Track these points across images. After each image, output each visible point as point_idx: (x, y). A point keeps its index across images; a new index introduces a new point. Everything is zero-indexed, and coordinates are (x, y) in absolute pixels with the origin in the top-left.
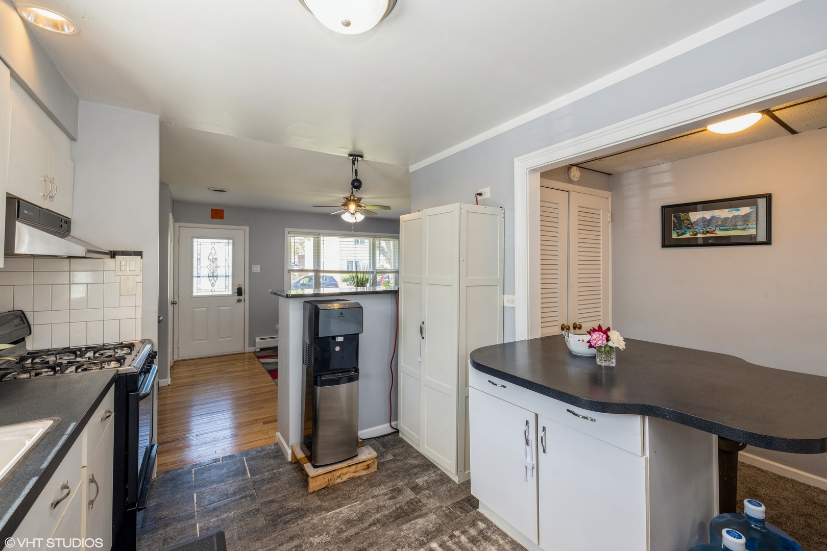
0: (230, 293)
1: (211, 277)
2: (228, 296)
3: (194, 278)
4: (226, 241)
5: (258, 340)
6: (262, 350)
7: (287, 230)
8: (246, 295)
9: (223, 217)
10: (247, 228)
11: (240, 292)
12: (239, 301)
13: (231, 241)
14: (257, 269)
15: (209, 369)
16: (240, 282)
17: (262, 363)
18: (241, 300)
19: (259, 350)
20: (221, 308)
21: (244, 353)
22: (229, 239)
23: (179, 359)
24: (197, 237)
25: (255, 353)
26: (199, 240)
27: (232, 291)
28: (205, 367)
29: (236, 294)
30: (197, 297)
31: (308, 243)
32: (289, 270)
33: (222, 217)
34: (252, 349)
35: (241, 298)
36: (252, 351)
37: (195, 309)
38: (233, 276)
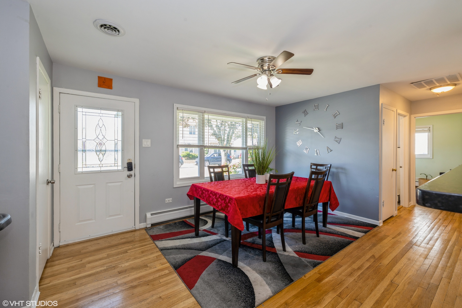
0: (120, 168)
1: (98, 151)
2: (118, 171)
3: (79, 152)
4: (115, 113)
5: (149, 215)
6: (153, 225)
7: (176, 105)
8: (137, 170)
9: (112, 86)
10: (137, 101)
11: (130, 167)
12: (129, 176)
13: (120, 113)
14: (147, 143)
15: (97, 263)
16: (130, 157)
17: (162, 250)
18: (132, 176)
19: (150, 226)
20: (109, 184)
21: (135, 231)
22: (118, 111)
23: (61, 244)
24: (82, 107)
25: (146, 229)
26: (85, 110)
27: (122, 166)
28: (91, 258)
29: (126, 169)
30: (82, 173)
31: (193, 120)
32: (178, 145)
33: (110, 87)
34: (143, 225)
35: (132, 173)
36: (143, 227)
37: (79, 187)
38: (123, 150)
